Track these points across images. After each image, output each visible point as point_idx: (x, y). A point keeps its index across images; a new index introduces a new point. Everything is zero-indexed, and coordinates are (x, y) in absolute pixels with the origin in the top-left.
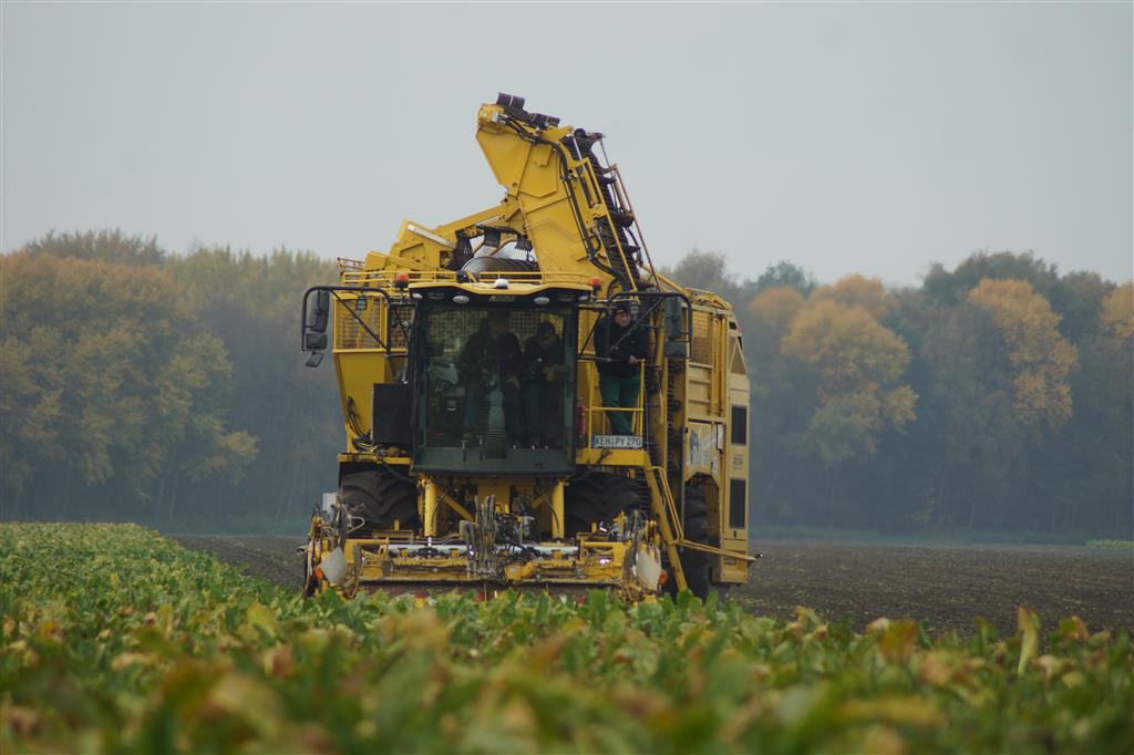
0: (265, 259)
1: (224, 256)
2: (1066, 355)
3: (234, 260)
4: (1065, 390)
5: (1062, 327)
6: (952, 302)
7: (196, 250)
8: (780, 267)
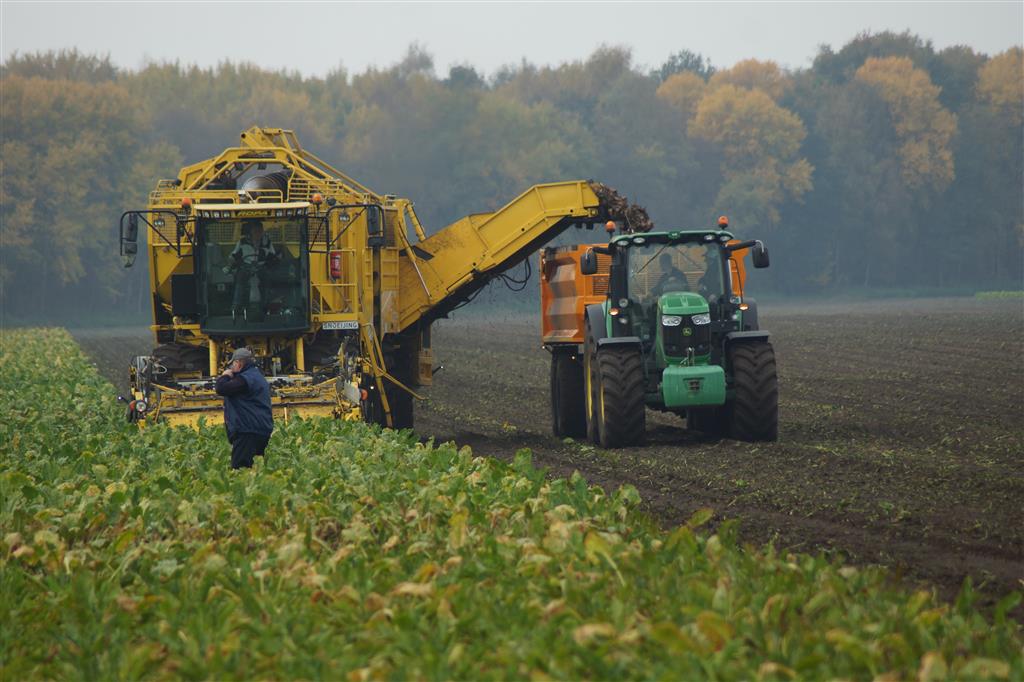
0: (211, 71)
1: (173, 70)
2: (947, 123)
3: (184, 73)
4: (947, 155)
5: (942, 99)
6: (841, 80)
7: (147, 66)
8: (681, 56)
